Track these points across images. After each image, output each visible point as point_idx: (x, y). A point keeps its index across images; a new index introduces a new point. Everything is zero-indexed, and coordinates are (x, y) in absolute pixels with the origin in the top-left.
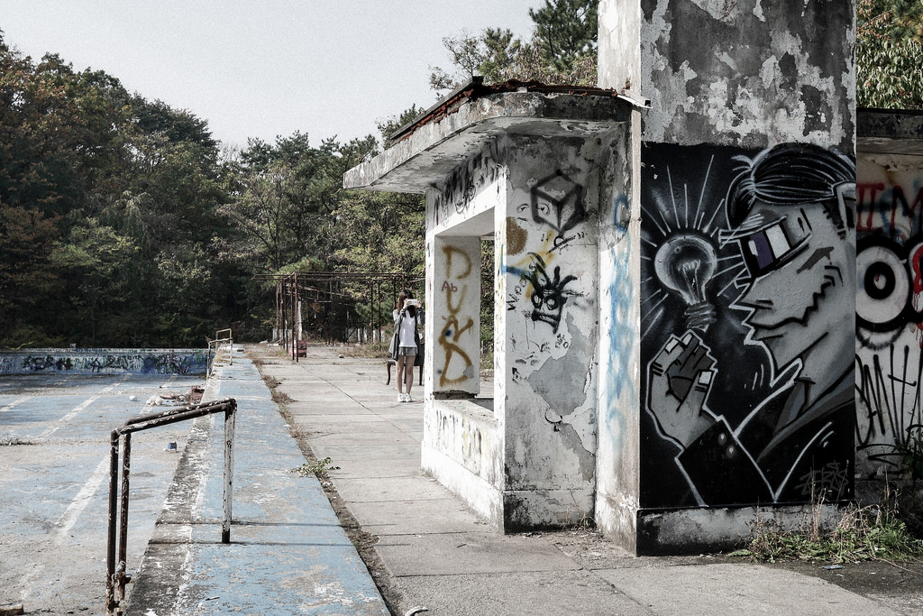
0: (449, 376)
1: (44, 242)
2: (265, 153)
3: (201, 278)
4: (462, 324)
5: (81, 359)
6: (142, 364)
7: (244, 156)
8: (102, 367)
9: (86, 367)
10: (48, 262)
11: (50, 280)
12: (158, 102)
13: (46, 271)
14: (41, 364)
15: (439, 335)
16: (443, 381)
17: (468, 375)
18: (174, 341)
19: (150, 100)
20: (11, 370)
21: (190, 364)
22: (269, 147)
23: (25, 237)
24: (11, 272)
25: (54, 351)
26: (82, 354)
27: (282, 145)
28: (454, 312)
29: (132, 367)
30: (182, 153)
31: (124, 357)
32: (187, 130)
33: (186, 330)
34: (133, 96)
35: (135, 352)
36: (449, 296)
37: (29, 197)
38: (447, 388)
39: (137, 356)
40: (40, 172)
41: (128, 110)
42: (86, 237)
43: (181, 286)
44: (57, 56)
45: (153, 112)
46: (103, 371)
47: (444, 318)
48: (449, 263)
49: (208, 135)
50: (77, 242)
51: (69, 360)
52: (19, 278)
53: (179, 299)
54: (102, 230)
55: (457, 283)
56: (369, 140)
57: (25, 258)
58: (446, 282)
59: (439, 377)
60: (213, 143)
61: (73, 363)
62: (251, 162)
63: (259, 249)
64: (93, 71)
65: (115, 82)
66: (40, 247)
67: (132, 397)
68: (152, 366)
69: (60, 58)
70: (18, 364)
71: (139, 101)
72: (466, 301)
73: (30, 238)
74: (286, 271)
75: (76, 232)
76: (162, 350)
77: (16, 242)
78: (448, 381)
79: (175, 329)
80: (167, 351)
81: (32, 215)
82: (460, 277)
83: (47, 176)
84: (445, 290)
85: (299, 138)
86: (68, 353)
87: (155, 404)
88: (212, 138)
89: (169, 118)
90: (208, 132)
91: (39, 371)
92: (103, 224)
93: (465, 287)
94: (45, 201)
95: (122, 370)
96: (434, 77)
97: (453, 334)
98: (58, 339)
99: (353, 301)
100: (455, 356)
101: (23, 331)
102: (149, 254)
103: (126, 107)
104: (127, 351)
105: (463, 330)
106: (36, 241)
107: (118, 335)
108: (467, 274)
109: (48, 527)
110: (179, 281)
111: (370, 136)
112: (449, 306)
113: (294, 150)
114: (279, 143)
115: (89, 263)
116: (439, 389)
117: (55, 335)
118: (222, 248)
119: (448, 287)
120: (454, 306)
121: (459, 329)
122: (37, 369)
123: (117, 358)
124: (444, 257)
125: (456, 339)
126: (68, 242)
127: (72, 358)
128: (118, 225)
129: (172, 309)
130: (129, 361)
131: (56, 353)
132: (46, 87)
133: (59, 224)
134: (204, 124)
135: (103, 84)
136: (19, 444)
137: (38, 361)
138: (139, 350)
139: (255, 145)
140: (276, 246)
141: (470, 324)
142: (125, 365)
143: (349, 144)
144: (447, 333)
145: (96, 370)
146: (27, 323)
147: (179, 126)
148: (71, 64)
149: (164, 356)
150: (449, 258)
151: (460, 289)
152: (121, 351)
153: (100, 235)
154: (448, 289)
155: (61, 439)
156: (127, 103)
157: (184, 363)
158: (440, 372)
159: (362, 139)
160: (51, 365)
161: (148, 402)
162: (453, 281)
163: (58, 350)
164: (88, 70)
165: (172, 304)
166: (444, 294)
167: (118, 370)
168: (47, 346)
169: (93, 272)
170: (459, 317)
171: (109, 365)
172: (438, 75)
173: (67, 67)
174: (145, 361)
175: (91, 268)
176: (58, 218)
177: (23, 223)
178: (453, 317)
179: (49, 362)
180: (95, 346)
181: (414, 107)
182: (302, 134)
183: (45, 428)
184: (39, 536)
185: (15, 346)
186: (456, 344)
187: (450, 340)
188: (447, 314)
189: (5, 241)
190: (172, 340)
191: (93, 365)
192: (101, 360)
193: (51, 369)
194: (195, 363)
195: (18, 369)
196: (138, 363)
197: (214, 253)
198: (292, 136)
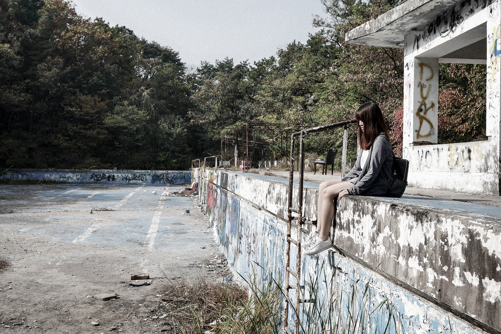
0: (421, 133)
1: (101, 114)
2: (210, 69)
3: (182, 133)
4: (428, 106)
5: (120, 175)
6: (151, 178)
7: (199, 70)
8: (130, 180)
9: (122, 179)
10: (103, 124)
11: (104, 134)
12: (154, 42)
13: (102, 129)
14: (99, 178)
15: (416, 111)
16: (418, 136)
17: (432, 133)
18: (167, 166)
19: (150, 42)
20: (84, 181)
21: (176, 179)
22: (212, 66)
23: (92, 111)
24: (85, 129)
25: (106, 171)
26: (120, 173)
27: (219, 65)
28: (424, 98)
29: (146, 180)
30: (168, 68)
31: (142, 174)
32: (169, 57)
33: (174, 161)
34: (141, 39)
35: (148, 172)
36: (422, 90)
37: (93, 90)
38: (420, 140)
39: (149, 174)
40: (98, 77)
41: (139, 46)
42: (122, 111)
43: (172, 137)
44: (101, 18)
45: (151, 47)
46: (131, 182)
47: (419, 102)
48: (422, 72)
49: (179, 60)
50: (118, 114)
51: (114, 175)
52: (89, 132)
53: (171, 144)
54: (131, 107)
55: (426, 83)
56: (271, 58)
57: (92, 122)
58: (420, 83)
59: (416, 134)
60: (182, 64)
61: (116, 177)
62: (202, 74)
63: (212, 118)
64: (120, 26)
65: (131, 32)
66: (99, 116)
67: (153, 192)
68: (156, 179)
69: (103, 20)
70: (88, 177)
71: (144, 42)
72: (430, 93)
73: (94, 111)
74: (228, 129)
75: (117, 108)
76: (161, 171)
77: (87, 114)
78: (421, 136)
79: (168, 160)
80: (164, 171)
81: (95, 99)
82: (428, 80)
83: (102, 79)
84: (420, 87)
85: (228, 61)
86: (113, 172)
87: (166, 196)
88: (181, 61)
89: (160, 51)
90: (179, 58)
91: (98, 182)
92: (131, 104)
93: (430, 86)
94: (101, 92)
95: (141, 182)
96: (315, 20)
97: (424, 110)
98: (108, 165)
99: (267, 144)
100: (425, 123)
101: (91, 160)
102: (154, 121)
103: (138, 45)
104: (144, 171)
105: (429, 109)
106: (97, 113)
107: (138, 163)
108: (431, 78)
109: (141, 244)
110: (170, 135)
111: (272, 57)
112: (422, 96)
113: (226, 67)
114: (218, 64)
115: (125, 124)
116: (416, 140)
117: (106, 163)
118: (192, 118)
119: (421, 85)
120: (425, 95)
121: (427, 108)
122: (97, 180)
123: (138, 175)
124: (419, 69)
125: (425, 113)
126: (113, 114)
127: (116, 175)
128: (139, 105)
129: (167, 150)
130: (144, 177)
131: (107, 172)
132: (100, 33)
133: (108, 105)
134: (177, 54)
135: (125, 33)
136: (106, 210)
137: (98, 176)
138: (149, 171)
139: (204, 65)
140: (220, 116)
141: (433, 105)
142: (142, 179)
143: (261, 61)
144: (420, 110)
145: (128, 181)
146: (92, 156)
147: (164, 55)
148: (108, 23)
149: (163, 174)
150: (422, 69)
151: (427, 86)
152: (140, 171)
153: (130, 110)
154: (421, 86)
155: (126, 209)
156: (138, 43)
157: (173, 178)
158: (416, 131)
159: (268, 58)
160: (105, 178)
161: (163, 194)
162: (424, 82)
163: (108, 170)
164: (117, 26)
165: (167, 147)
166: (419, 89)
167: (138, 181)
168: (102, 168)
169: (127, 130)
170: (427, 102)
171: (134, 179)
172: (317, 19)
173: (107, 25)
174: (153, 177)
175: (126, 128)
176: (108, 101)
177: (90, 104)
178: (424, 101)
179: (104, 177)
180: (127, 169)
181: (294, 42)
182: (229, 59)
183: (115, 204)
184: (139, 248)
185: (87, 168)
186: (425, 116)
187: (422, 114)
188: (421, 100)
189: (82, 113)
190: (166, 166)
191: (126, 179)
192: (130, 176)
193: (105, 180)
194: (178, 178)
195: (88, 180)
196: (149, 178)
197: (188, 120)
198: (224, 60)
